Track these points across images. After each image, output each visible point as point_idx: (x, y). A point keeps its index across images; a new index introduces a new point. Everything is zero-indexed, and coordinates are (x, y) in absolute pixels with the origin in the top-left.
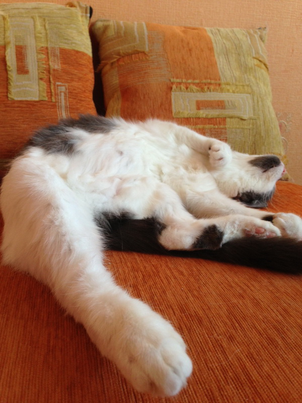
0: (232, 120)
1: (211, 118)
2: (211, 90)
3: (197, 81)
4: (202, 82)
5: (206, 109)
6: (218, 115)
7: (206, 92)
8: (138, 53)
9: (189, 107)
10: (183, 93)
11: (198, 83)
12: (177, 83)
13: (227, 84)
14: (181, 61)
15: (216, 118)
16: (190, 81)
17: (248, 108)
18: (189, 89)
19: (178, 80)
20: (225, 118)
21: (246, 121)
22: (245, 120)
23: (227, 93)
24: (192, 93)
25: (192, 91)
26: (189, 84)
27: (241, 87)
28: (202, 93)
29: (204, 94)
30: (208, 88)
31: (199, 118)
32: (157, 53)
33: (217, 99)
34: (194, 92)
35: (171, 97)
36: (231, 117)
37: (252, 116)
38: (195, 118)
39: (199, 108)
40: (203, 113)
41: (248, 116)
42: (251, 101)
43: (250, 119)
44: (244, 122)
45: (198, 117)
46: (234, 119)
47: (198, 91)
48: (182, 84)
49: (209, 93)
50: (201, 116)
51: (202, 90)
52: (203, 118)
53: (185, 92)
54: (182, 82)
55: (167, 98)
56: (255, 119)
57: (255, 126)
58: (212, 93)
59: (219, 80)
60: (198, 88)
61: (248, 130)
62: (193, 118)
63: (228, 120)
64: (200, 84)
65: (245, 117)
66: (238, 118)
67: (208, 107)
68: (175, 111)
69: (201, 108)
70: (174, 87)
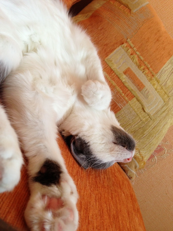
0: (137, 102)
1: (126, 87)
2: (144, 72)
3: (142, 58)
4: (144, 62)
5: (129, 78)
6: (132, 90)
7: (140, 69)
8: (127, 8)
9: (120, 65)
10: (126, 54)
11: (141, 60)
12: (130, 45)
13: (157, 81)
14: (146, 39)
15: (129, 90)
16: (138, 53)
17: (154, 107)
18: (132, 56)
19: (132, 45)
20: (134, 96)
21: (144, 113)
22: (145, 111)
23: (151, 85)
24: (131, 61)
25: (133, 59)
26: (136, 54)
27: (164, 92)
28: (137, 67)
29: (138, 69)
30: (144, 69)
31: (119, 78)
32: (137, 19)
33: (142, 81)
34: (133, 62)
35: (116, 47)
36: (138, 100)
37: (152, 115)
38: (117, 76)
39: (125, 73)
40: (124, 78)
41: (149, 111)
42: (160, 106)
43: (148, 115)
44: (143, 112)
45: (119, 76)
46: (138, 103)
47: (136, 63)
48: (132, 49)
49: (141, 72)
50: (121, 78)
51: (139, 66)
52: (121, 81)
53: (128, 55)
54: (133, 48)
55: (114, 45)
56: (151, 119)
57: (147, 122)
58: (143, 74)
59: (156, 73)
60: (138, 62)
61: (140, 120)
62: (115, 74)
63: (135, 99)
64: (142, 62)
65: (147, 110)
66: (142, 105)
67: (132, 78)
68: (110, 58)
69: (127, 74)
70: (125, 45)
